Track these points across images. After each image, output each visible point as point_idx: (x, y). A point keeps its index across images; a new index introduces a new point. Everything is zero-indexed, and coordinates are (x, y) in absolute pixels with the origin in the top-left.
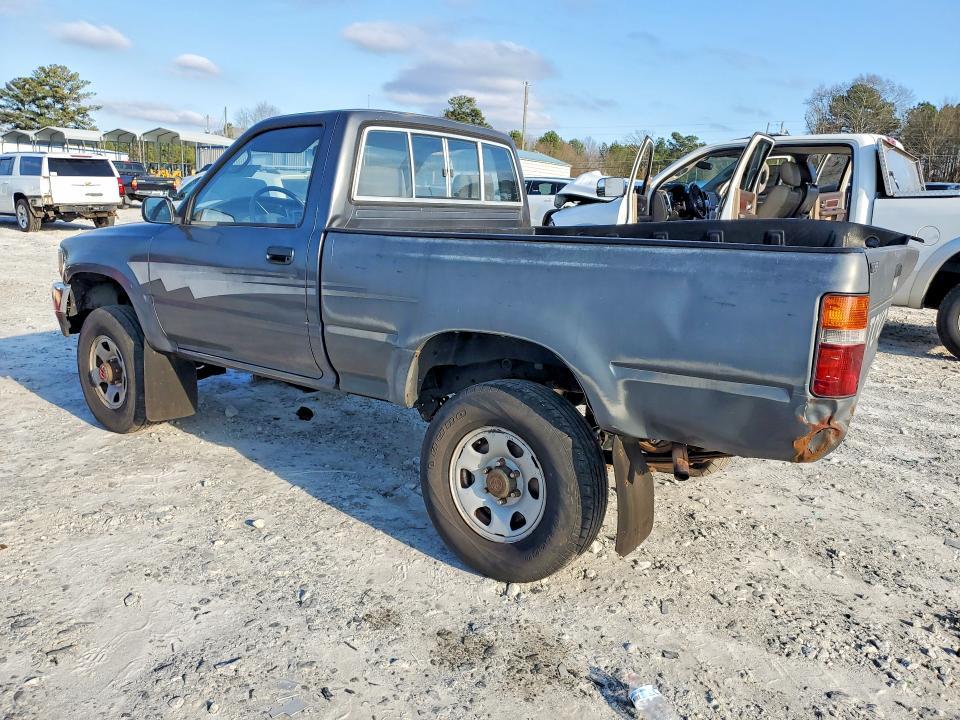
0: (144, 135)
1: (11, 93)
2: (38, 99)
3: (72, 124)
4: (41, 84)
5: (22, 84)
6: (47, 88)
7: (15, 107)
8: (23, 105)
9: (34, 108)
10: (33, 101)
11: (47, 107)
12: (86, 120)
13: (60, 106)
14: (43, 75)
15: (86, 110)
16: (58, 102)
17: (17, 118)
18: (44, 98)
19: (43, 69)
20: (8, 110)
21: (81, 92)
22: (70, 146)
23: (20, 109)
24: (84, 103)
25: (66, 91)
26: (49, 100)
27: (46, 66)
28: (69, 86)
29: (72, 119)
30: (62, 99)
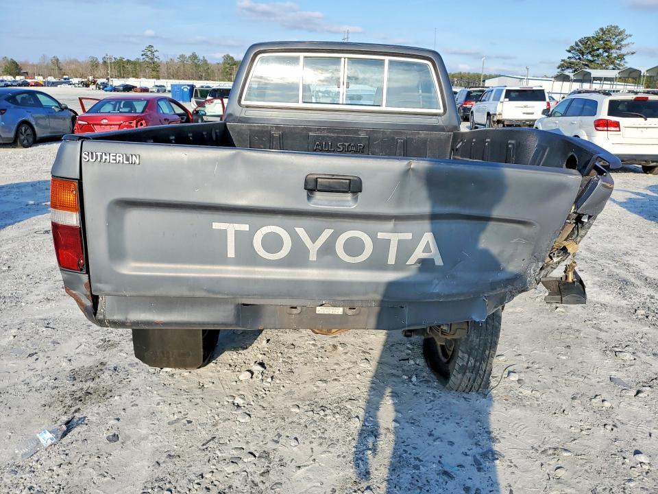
0: (647, 71)
1: (577, 48)
2: (594, 50)
3: (611, 66)
4: (598, 40)
5: (585, 41)
6: (601, 42)
7: (577, 57)
8: (583, 55)
9: (590, 57)
10: (590, 53)
11: (598, 56)
12: (622, 63)
13: (607, 54)
14: (601, 33)
15: (624, 55)
16: (606, 51)
17: (577, 65)
18: (598, 50)
19: (602, 29)
20: (573, 60)
21: (623, 43)
22: (605, 82)
23: (580, 59)
24: (624, 51)
25: (614, 43)
26: (601, 51)
27: (605, 27)
28: (616, 39)
29: (613, 63)
30: (609, 49)
